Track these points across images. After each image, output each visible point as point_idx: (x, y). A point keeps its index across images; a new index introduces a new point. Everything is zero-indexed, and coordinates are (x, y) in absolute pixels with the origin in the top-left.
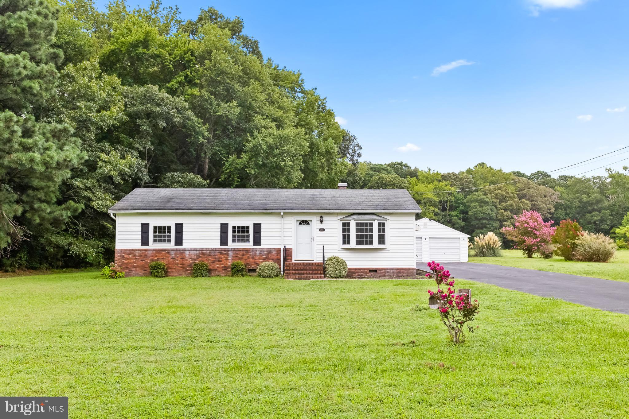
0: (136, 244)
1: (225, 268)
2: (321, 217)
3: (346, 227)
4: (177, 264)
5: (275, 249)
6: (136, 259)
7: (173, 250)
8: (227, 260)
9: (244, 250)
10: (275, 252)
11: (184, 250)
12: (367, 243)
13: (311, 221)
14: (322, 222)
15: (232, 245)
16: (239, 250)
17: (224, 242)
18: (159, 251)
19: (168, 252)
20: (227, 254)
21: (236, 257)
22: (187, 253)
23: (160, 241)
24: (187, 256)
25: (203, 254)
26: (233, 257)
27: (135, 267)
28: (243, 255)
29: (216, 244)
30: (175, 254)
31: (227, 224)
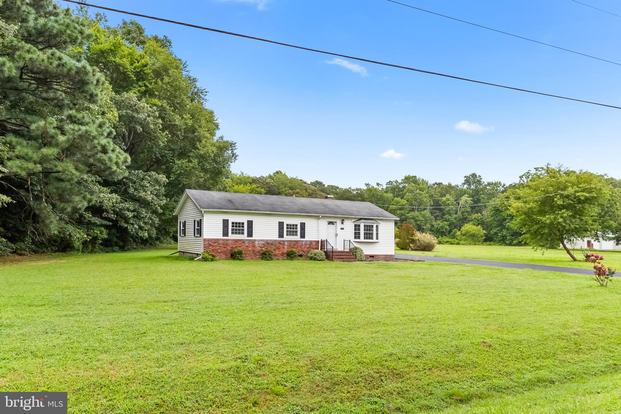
0: (219, 235)
1: (283, 254)
2: (343, 220)
3: (357, 227)
4: (250, 251)
5: (314, 241)
6: (220, 246)
7: (247, 240)
8: (284, 248)
9: (295, 241)
10: (314, 243)
11: (255, 240)
12: (369, 239)
13: (336, 222)
14: (342, 223)
15: (286, 238)
16: (291, 241)
17: (281, 235)
18: (237, 241)
19: (243, 241)
20: (284, 244)
21: (289, 246)
22: (257, 242)
23: (236, 233)
24: (257, 245)
25: (268, 243)
26: (288, 246)
27: (219, 253)
28: (294, 245)
29: (275, 236)
30: (248, 243)
31: (283, 223)
